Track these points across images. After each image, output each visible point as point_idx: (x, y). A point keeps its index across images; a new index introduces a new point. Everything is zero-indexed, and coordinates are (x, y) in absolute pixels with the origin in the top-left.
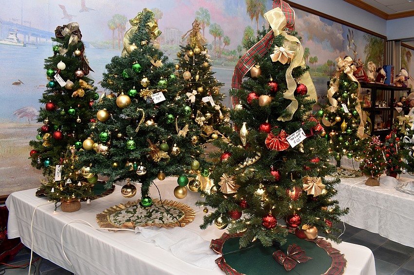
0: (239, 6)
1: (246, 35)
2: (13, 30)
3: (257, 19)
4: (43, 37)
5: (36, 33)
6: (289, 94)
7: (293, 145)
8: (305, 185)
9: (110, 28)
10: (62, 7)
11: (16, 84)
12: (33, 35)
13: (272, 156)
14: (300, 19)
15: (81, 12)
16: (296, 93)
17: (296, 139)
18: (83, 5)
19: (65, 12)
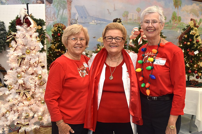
0: (170, 3)
1: (173, 15)
2: (93, 19)
3: (178, 8)
4: (102, 21)
5: (100, 20)
6: (195, 42)
7: (195, 54)
8: (198, 64)
9: (123, 16)
10: (108, 10)
11: (94, 38)
12: (99, 20)
13: (190, 57)
14: (197, 6)
15: (114, 11)
16: (196, 42)
17: (196, 53)
18: (114, 8)
19: (109, 11)
